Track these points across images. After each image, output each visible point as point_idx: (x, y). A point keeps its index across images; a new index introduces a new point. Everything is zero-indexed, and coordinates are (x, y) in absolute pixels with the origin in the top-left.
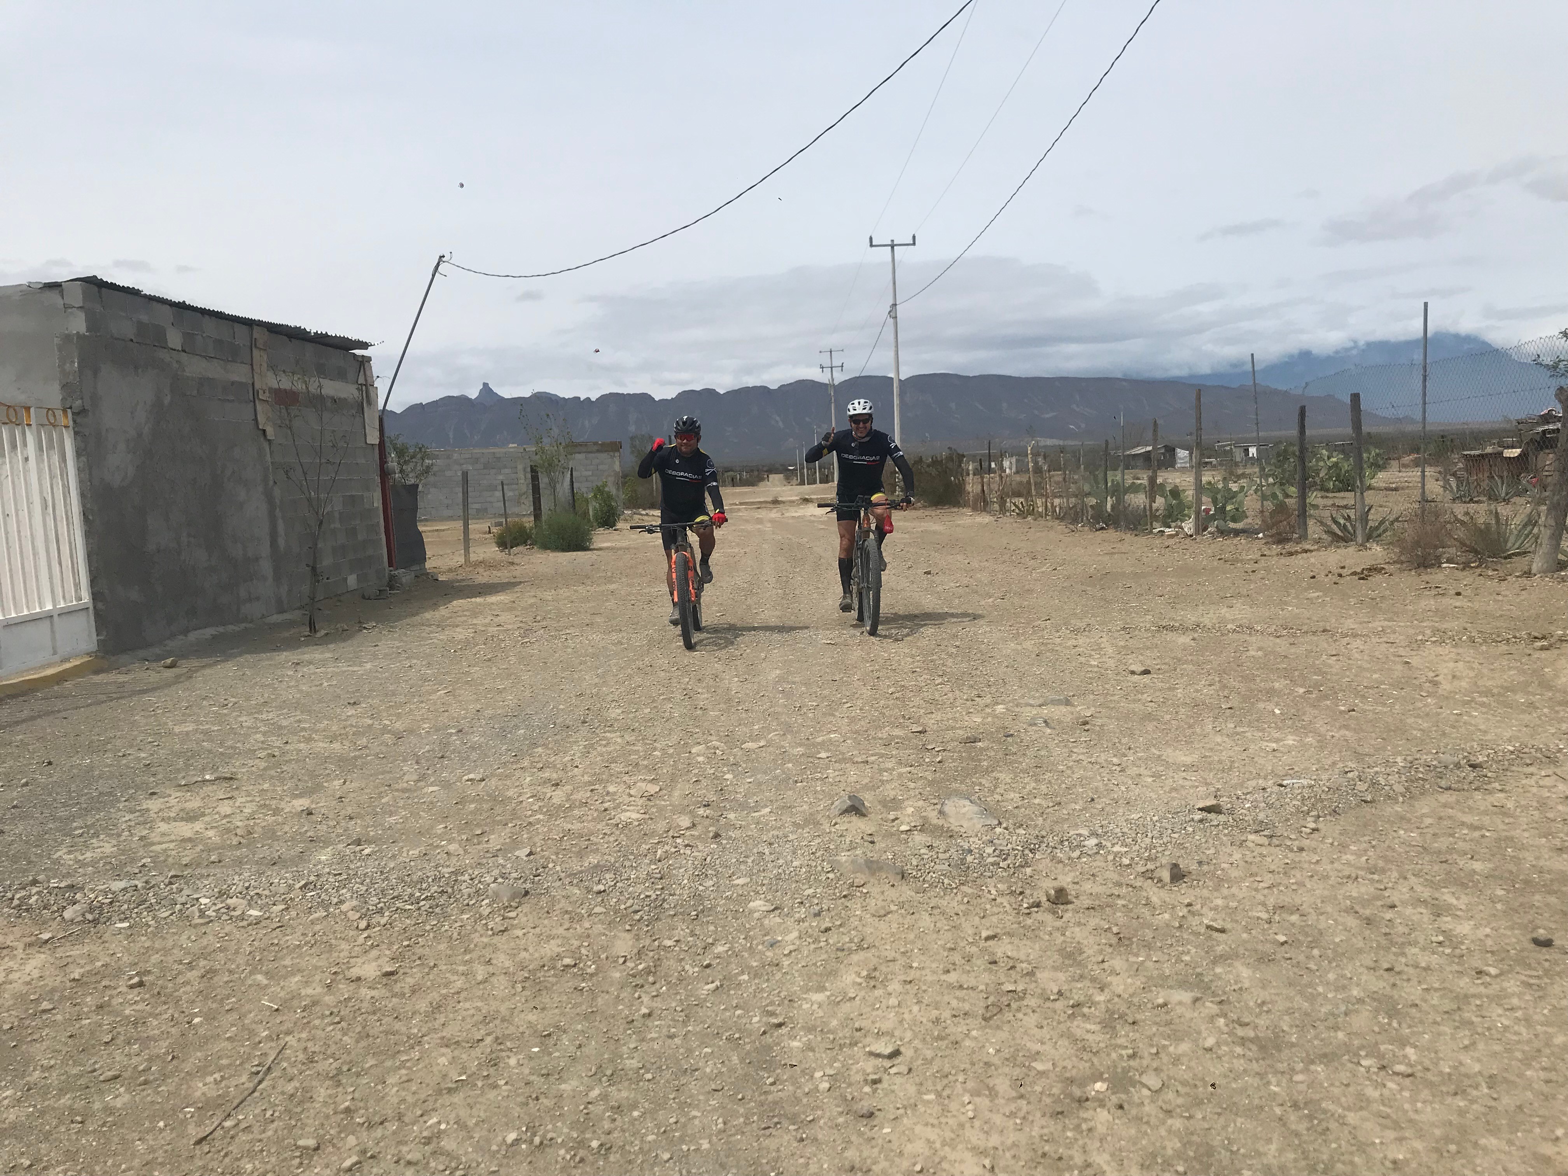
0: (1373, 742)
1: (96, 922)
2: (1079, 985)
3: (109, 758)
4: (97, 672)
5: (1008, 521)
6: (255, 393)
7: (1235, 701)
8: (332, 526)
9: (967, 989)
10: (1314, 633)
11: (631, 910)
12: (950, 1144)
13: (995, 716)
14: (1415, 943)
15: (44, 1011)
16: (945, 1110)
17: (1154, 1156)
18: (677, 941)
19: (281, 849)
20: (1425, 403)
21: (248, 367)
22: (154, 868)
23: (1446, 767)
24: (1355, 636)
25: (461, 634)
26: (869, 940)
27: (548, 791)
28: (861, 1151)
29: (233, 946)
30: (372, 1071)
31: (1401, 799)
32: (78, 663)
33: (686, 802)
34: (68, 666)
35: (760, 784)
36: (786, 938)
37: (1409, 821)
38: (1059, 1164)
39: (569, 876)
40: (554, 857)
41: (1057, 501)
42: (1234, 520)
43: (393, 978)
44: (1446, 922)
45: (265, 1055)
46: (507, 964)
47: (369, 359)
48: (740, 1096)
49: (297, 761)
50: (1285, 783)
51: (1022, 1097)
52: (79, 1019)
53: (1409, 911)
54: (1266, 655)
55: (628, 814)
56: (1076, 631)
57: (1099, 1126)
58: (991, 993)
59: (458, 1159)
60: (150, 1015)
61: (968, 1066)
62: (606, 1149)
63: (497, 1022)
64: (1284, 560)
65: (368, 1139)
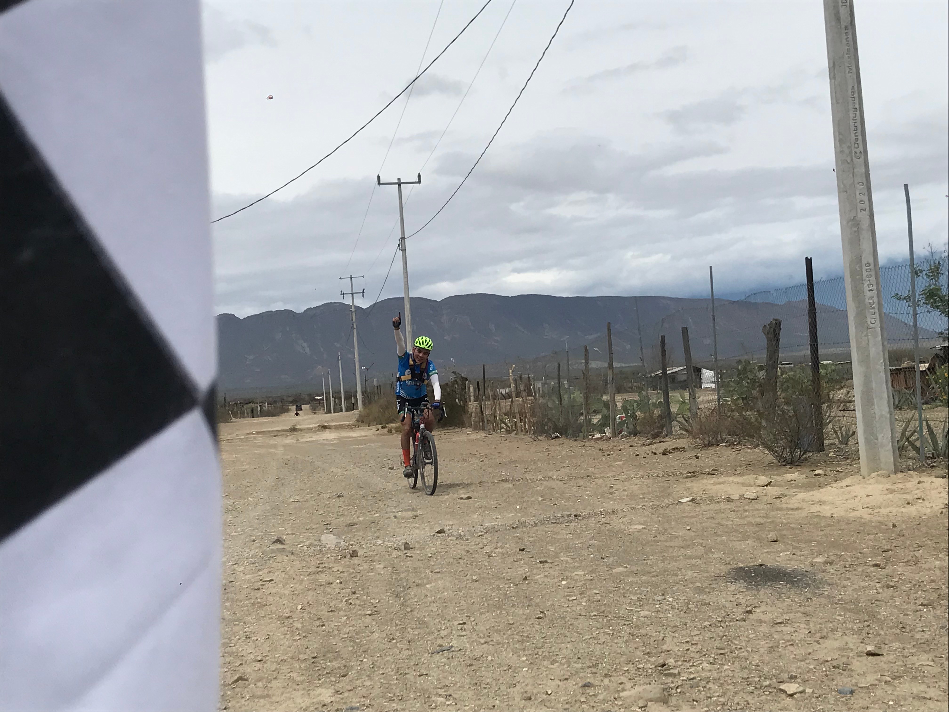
5: (496, 437)
10: (582, 478)
23: (563, 516)
31: (530, 526)
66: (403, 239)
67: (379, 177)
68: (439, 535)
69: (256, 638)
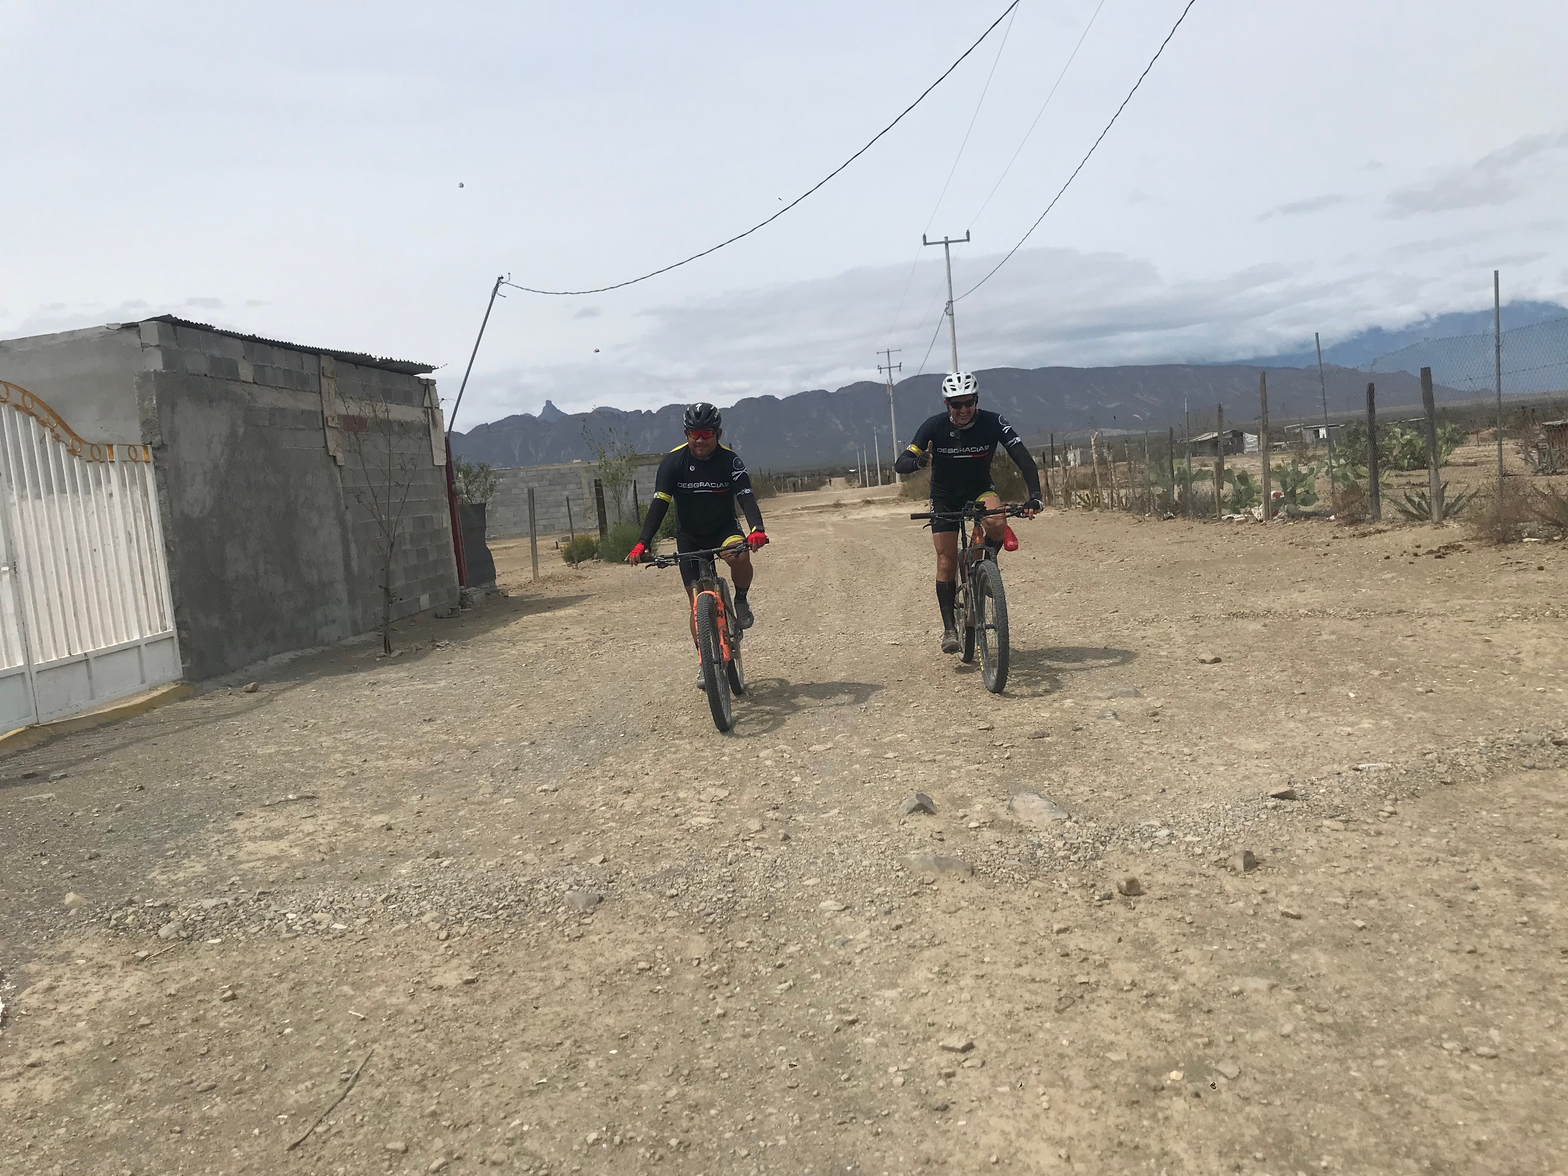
0: (1452, 723)
1: (189, 939)
2: (1152, 975)
3: (196, 781)
4: (183, 699)
5: (1074, 515)
6: (325, 421)
7: (1308, 687)
8: (404, 548)
9: (1040, 981)
10: (1389, 614)
11: (702, 913)
12: (1026, 1134)
13: (1062, 711)
14: (1499, 925)
15: (143, 1026)
16: (1020, 1102)
17: (1232, 1143)
18: (750, 942)
19: (361, 864)
20: (1499, 374)
21: (317, 396)
22: (243, 885)
23: (1530, 746)
24: (1431, 615)
25: (531, 648)
26: (941, 936)
27: (620, 799)
28: (937, 1144)
29: (319, 959)
30: (456, 1076)
31: (1483, 779)
32: (165, 691)
33: (755, 806)
34: (155, 694)
35: (828, 786)
36: (859, 937)
37: (1491, 801)
38: (1136, 1153)
39: (641, 881)
40: (626, 863)
41: (1123, 492)
42: (1305, 503)
43: (474, 986)
44: (1531, 902)
45: (353, 1062)
46: (585, 968)
47: (433, 382)
48: (815, 1093)
49: (377, 778)
50: (1360, 767)
51: (1096, 1087)
52: (176, 1032)
53: (1492, 892)
54: (1339, 639)
55: (698, 819)
56: (1145, 622)
57: (1176, 1115)
58: (1063, 986)
59: (541, 1158)
60: (244, 1027)
61: (1041, 1057)
62: (685, 1146)
63: (575, 1026)
64: (1357, 542)
65: (454, 1141)
66: (950, 301)
67: (924, 236)
68: (1285, 804)
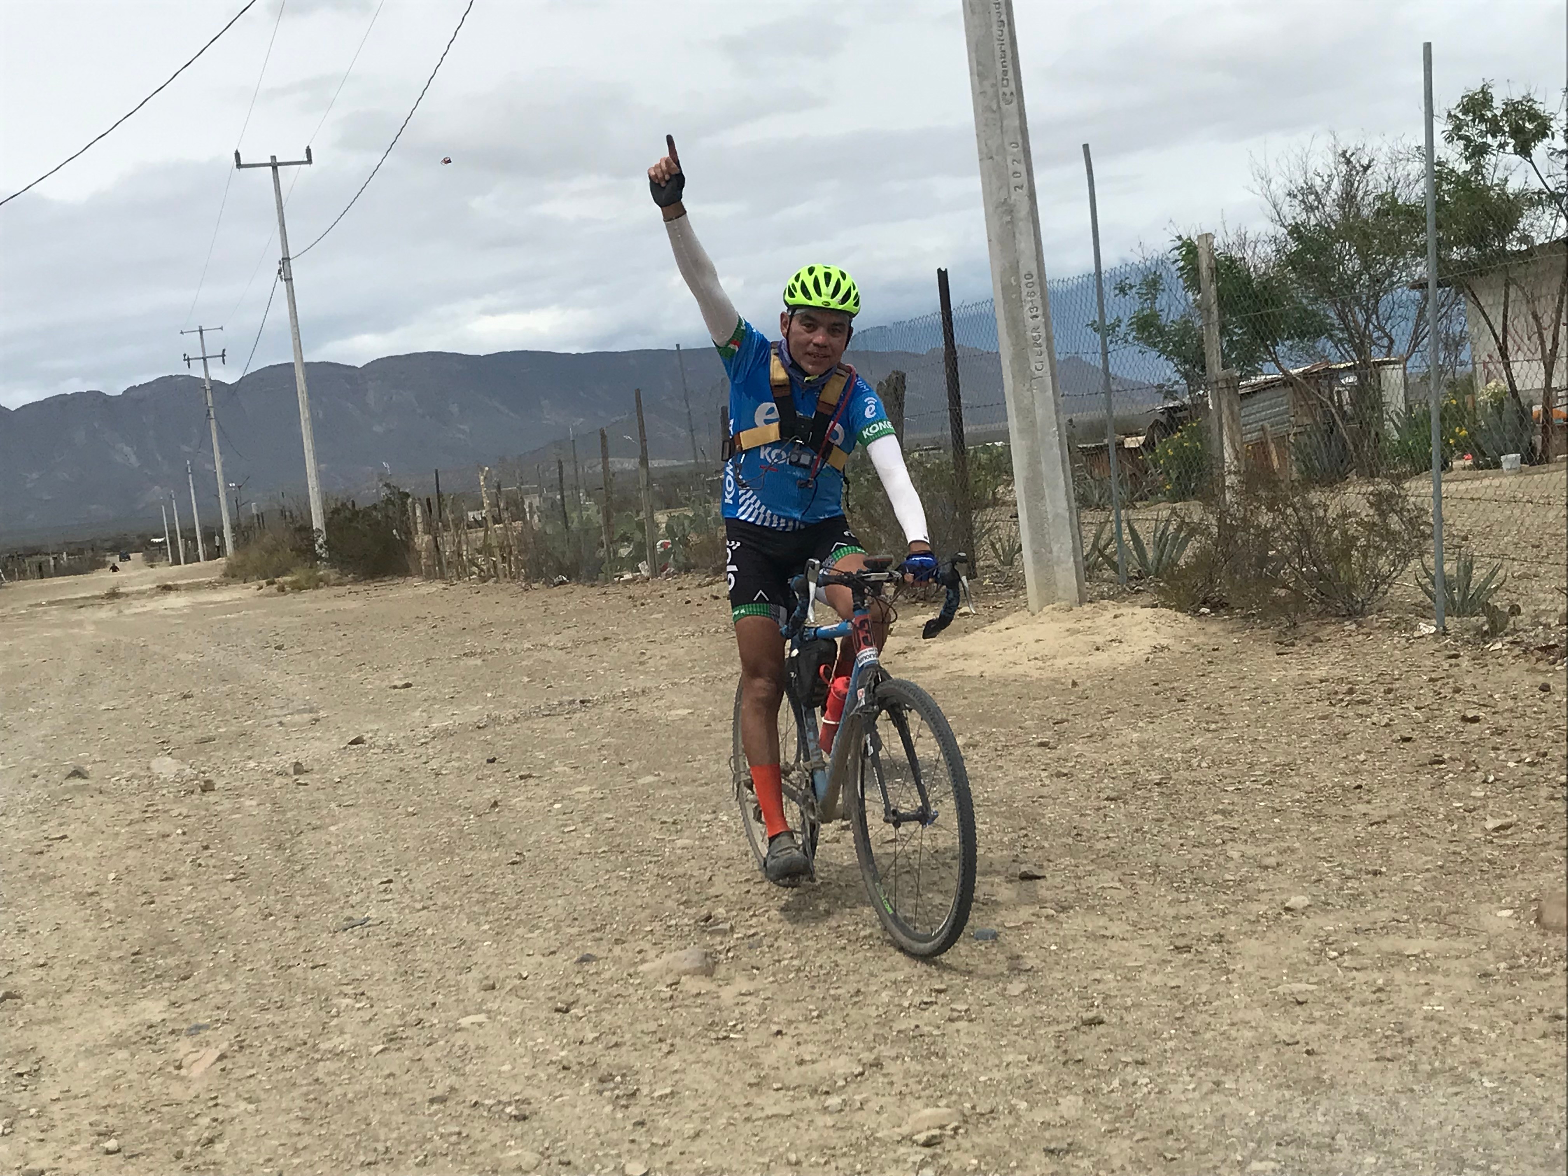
5: (463, 589)
66: (286, 260)
67: (237, 155)
68: (355, 747)
69: (35, 931)
